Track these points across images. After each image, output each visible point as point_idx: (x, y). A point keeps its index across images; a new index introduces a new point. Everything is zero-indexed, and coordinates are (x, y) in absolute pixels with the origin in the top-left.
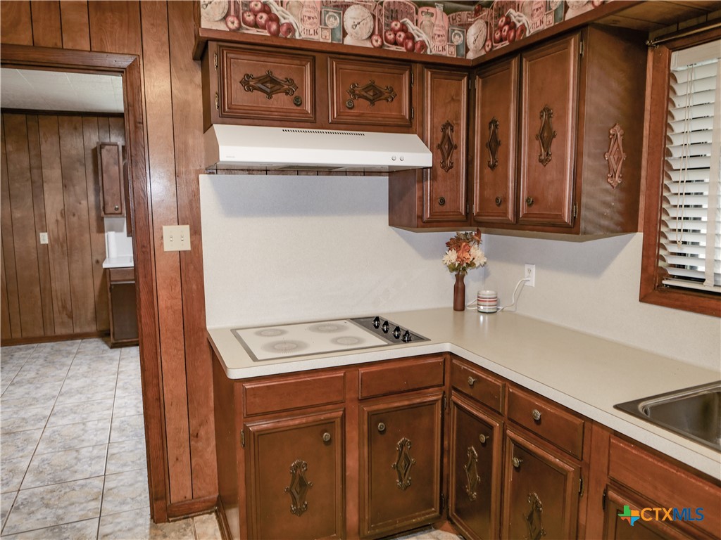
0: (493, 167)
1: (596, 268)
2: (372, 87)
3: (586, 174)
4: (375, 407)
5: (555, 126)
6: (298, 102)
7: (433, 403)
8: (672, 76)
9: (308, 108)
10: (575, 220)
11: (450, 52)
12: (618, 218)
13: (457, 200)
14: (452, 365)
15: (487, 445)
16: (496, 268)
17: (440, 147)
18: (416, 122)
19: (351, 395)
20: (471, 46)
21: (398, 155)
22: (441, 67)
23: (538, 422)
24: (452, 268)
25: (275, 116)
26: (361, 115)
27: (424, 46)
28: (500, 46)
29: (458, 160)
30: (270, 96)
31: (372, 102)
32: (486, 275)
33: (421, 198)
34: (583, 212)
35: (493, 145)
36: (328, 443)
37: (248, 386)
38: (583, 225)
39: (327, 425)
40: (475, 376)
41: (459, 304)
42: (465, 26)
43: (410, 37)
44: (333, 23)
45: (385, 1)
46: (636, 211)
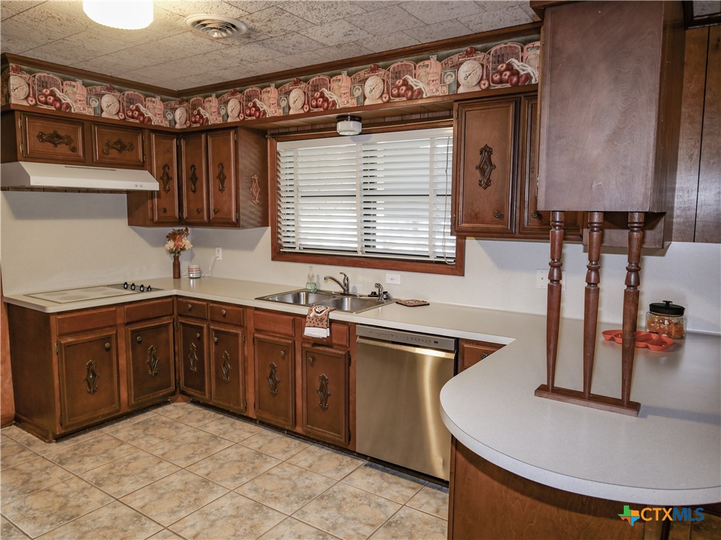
0: (194, 191)
1: (251, 246)
2: (119, 142)
3: (241, 198)
4: (133, 329)
5: (226, 173)
6: (74, 149)
7: (167, 325)
8: (278, 153)
9: (81, 153)
10: (238, 220)
11: (165, 124)
12: (260, 220)
13: (174, 210)
14: (178, 302)
15: (200, 339)
16: (199, 253)
17: (161, 178)
18: (147, 165)
19: (119, 321)
20: (178, 121)
21: (139, 183)
22: (161, 132)
23: (224, 316)
24: (171, 252)
25: (60, 157)
26: (114, 159)
27: (150, 120)
28: (195, 125)
29: (173, 186)
30: (56, 145)
31: (120, 151)
33: (152, 209)
34: (241, 217)
35: (194, 179)
36: (108, 349)
37: (59, 317)
38: (241, 223)
39: (108, 339)
40: (192, 304)
41: (177, 274)
42: (174, 110)
43: (141, 114)
44: (95, 104)
45: (126, 93)
46: (268, 215)
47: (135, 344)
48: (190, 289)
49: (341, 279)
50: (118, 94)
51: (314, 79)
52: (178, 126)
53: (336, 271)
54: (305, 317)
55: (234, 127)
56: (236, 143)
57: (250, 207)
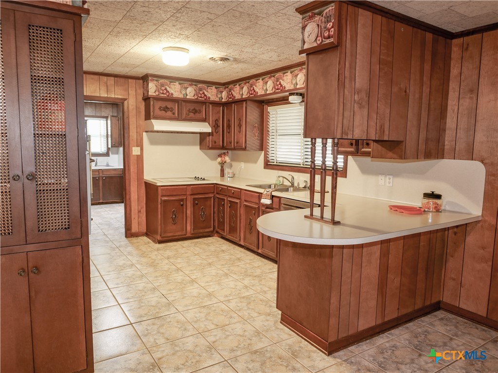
0: (229, 133)
1: (255, 162)
2: (194, 109)
3: (248, 136)
4: (194, 197)
5: (242, 124)
6: (174, 114)
7: (211, 198)
8: (268, 112)
9: (177, 115)
10: (245, 147)
11: (217, 99)
12: (258, 147)
13: (220, 142)
14: (216, 187)
15: (224, 205)
16: (234, 164)
17: (214, 126)
18: (207, 119)
19: (188, 193)
20: (223, 98)
21: (202, 129)
22: (214, 104)
23: (233, 193)
24: (220, 163)
25: (168, 117)
26: (191, 117)
27: (209, 98)
28: (230, 100)
29: (220, 130)
30: (166, 112)
31: (194, 114)
32: (231, 166)
33: (209, 141)
34: (247, 145)
35: (229, 126)
36: (182, 205)
37: (162, 188)
38: (247, 148)
39: (182, 200)
40: (222, 188)
41: (222, 174)
42: (222, 92)
43: (205, 95)
44: (184, 92)
45: (198, 86)
46: (262, 146)
47: (195, 205)
48: (228, 182)
49: (290, 178)
50: (194, 87)
51: (277, 75)
52: (223, 100)
53: (286, 174)
54: (262, 194)
55: (245, 100)
56: (246, 108)
57: (252, 139)
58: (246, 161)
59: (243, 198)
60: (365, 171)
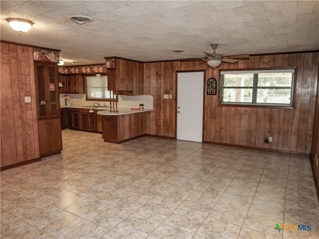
0: (69, 87)
1: (82, 98)
3: (79, 88)
5: (76, 83)
8: (87, 79)
10: (78, 92)
11: (63, 73)
12: (83, 92)
13: (65, 90)
15: (71, 115)
16: (71, 100)
17: (63, 84)
22: (64, 75)
23: (76, 110)
24: (65, 99)
27: (60, 72)
28: (69, 73)
29: (65, 86)
32: (69, 100)
35: (69, 84)
40: (70, 109)
41: (66, 104)
42: (65, 70)
46: (85, 91)
48: (69, 106)
49: (98, 103)
51: (91, 66)
52: (66, 73)
53: (97, 102)
54: (89, 109)
55: (77, 74)
56: (78, 77)
57: (81, 89)
58: (77, 98)
59: (80, 112)
60: (124, 99)
